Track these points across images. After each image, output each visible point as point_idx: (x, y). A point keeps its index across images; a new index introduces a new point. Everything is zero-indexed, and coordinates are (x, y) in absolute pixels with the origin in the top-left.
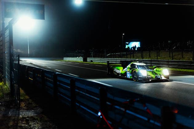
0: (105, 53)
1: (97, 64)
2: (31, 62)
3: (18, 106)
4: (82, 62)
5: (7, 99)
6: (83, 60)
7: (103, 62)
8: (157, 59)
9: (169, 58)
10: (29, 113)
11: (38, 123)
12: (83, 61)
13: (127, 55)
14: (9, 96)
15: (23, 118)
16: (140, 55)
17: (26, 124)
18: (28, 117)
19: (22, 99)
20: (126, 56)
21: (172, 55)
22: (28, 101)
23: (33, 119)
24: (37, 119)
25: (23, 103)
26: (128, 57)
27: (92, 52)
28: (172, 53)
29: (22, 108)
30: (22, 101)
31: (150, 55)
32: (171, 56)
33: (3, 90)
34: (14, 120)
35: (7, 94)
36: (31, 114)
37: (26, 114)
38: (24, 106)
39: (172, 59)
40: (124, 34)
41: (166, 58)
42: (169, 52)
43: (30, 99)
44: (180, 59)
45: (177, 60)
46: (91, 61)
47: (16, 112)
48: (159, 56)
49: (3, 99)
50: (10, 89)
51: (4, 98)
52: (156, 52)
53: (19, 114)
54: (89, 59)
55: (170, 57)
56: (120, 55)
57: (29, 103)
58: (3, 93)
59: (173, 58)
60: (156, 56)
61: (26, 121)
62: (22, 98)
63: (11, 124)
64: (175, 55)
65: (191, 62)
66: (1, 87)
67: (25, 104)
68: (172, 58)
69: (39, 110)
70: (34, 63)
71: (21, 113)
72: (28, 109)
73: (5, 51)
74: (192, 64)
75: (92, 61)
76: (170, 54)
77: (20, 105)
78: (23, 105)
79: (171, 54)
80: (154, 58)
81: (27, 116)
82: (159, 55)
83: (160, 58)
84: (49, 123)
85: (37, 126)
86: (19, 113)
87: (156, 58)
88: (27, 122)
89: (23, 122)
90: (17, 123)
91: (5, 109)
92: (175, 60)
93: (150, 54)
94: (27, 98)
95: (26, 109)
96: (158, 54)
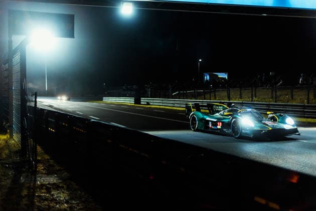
0: (170, 91)
1: (157, 108)
2: (51, 104)
3: (34, 169)
4: (133, 104)
5: (15, 159)
6: (135, 101)
7: (166, 104)
8: (252, 101)
9: (271, 100)
10: (50, 179)
11: (63, 193)
12: (135, 104)
13: (205, 93)
14: (18, 154)
15: (42, 185)
16: (226, 94)
17: (47, 193)
18: (49, 184)
19: (39, 160)
20: (203, 96)
21: (276, 95)
22: (48, 162)
23: (56, 187)
24: (63, 187)
25: (42, 166)
26: (206, 98)
27: (149, 88)
28: (276, 92)
29: (39, 172)
30: (39, 161)
31: (241, 95)
32: (274, 96)
33: (8, 146)
34: (29, 188)
35: (16, 152)
36: (52, 180)
37: (46, 180)
38: (43, 169)
39: (276, 102)
40: (200, 60)
41: (266, 100)
42: (271, 90)
43: (51, 159)
44: (288, 102)
45: (284, 102)
46: (148, 102)
47: (31, 178)
48: (256, 97)
49: (11, 160)
50: (20, 145)
51: (11, 158)
52: (251, 91)
53: (35, 181)
54: (144, 101)
55: (272, 98)
56: (193, 93)
57: (50, 165)
58: (10, 151)
59: (277, 99)
60: (250, 96)
61: (45, 189)
62: (39, 158)
63: (25, 192)
64: (280, 95)
65: (304, 106)
66: (7, 142)
67: (43, 166)
68: (275, 100)
69: (65, 174)
70: (55, 106)
71: (39, 179)
72: (49, 173)
73: (12, 86)
74: (305, 110)
75: (148, 104)
76: (272, 93)
77: (36, 167)
78: (41, 167)
79: (274, 93)
80: (246, 99)
81: (47, 183)
82: (256, 94)
83: (256, 99)
84: (79, 192)
85: (62, 196)
86: (35, 178)
87: (251, 99)
88: (48, 190)
89: (43, 191)
90: (34, 192)
91: (14, 173)
92: (280, 103)
93: (241, 93)
94: (46, 158)
95: (45, 174)
96: (254, 93)
